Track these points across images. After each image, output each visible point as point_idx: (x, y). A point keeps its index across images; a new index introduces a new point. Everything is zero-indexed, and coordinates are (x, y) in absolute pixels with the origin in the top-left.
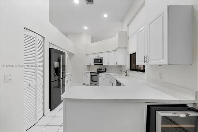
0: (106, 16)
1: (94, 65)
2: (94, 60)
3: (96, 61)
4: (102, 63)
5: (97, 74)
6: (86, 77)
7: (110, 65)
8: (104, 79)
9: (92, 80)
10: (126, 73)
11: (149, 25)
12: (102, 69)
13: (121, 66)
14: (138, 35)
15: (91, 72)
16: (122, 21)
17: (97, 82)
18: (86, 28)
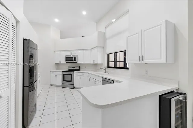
0: (84, 13)
1: (65, 63)
2: (66, 58)
3: (68, 59)
4: (76, 61)
5: (72, 73)
6: (56, 76)
7: (85, 63)
8: (80, 78)
9: (64, 80)
10: (105, 70)
11: (144, 31)
12: (75, 68)
13: (96, 64)
14: (129, 37)
15: (62, 71)
16: (98, 22)
17: (71, 81)
18: (57, 20)
